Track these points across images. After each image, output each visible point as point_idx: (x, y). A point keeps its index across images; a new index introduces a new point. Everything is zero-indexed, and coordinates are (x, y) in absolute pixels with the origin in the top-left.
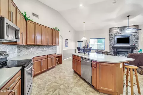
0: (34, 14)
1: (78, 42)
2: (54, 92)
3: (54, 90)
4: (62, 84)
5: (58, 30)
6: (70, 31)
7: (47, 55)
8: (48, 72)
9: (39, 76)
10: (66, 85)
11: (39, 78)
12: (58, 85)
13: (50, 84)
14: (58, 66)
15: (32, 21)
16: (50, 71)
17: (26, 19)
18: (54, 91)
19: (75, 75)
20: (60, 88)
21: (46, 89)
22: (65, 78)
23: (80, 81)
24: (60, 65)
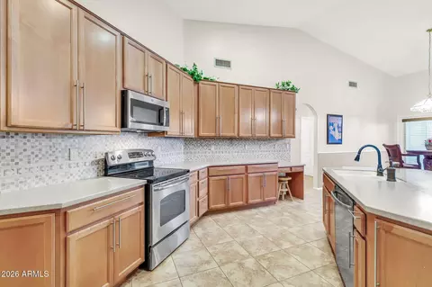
0: (219, 63)
1: (404, 121)
2: (221, 264)
3: (224, 261)
4: (256, 258)
5: (293, 88)
6: (352, 84)
7: (246, 166)
8: (247, 212)
9: (221, 217)
10: (265, 264)
11: (217, 221)
12: (244, 252)
13: (228, 243)
14: (285, 204)
15: (212, 81)
16: (254, 211)
17: (195, 80)
18: (223, 264)
19: (322, 249)
20: (241, 265)
21: (211, 251)
22: (279, 245)
23: (324, 273)
24: (295, 202)
